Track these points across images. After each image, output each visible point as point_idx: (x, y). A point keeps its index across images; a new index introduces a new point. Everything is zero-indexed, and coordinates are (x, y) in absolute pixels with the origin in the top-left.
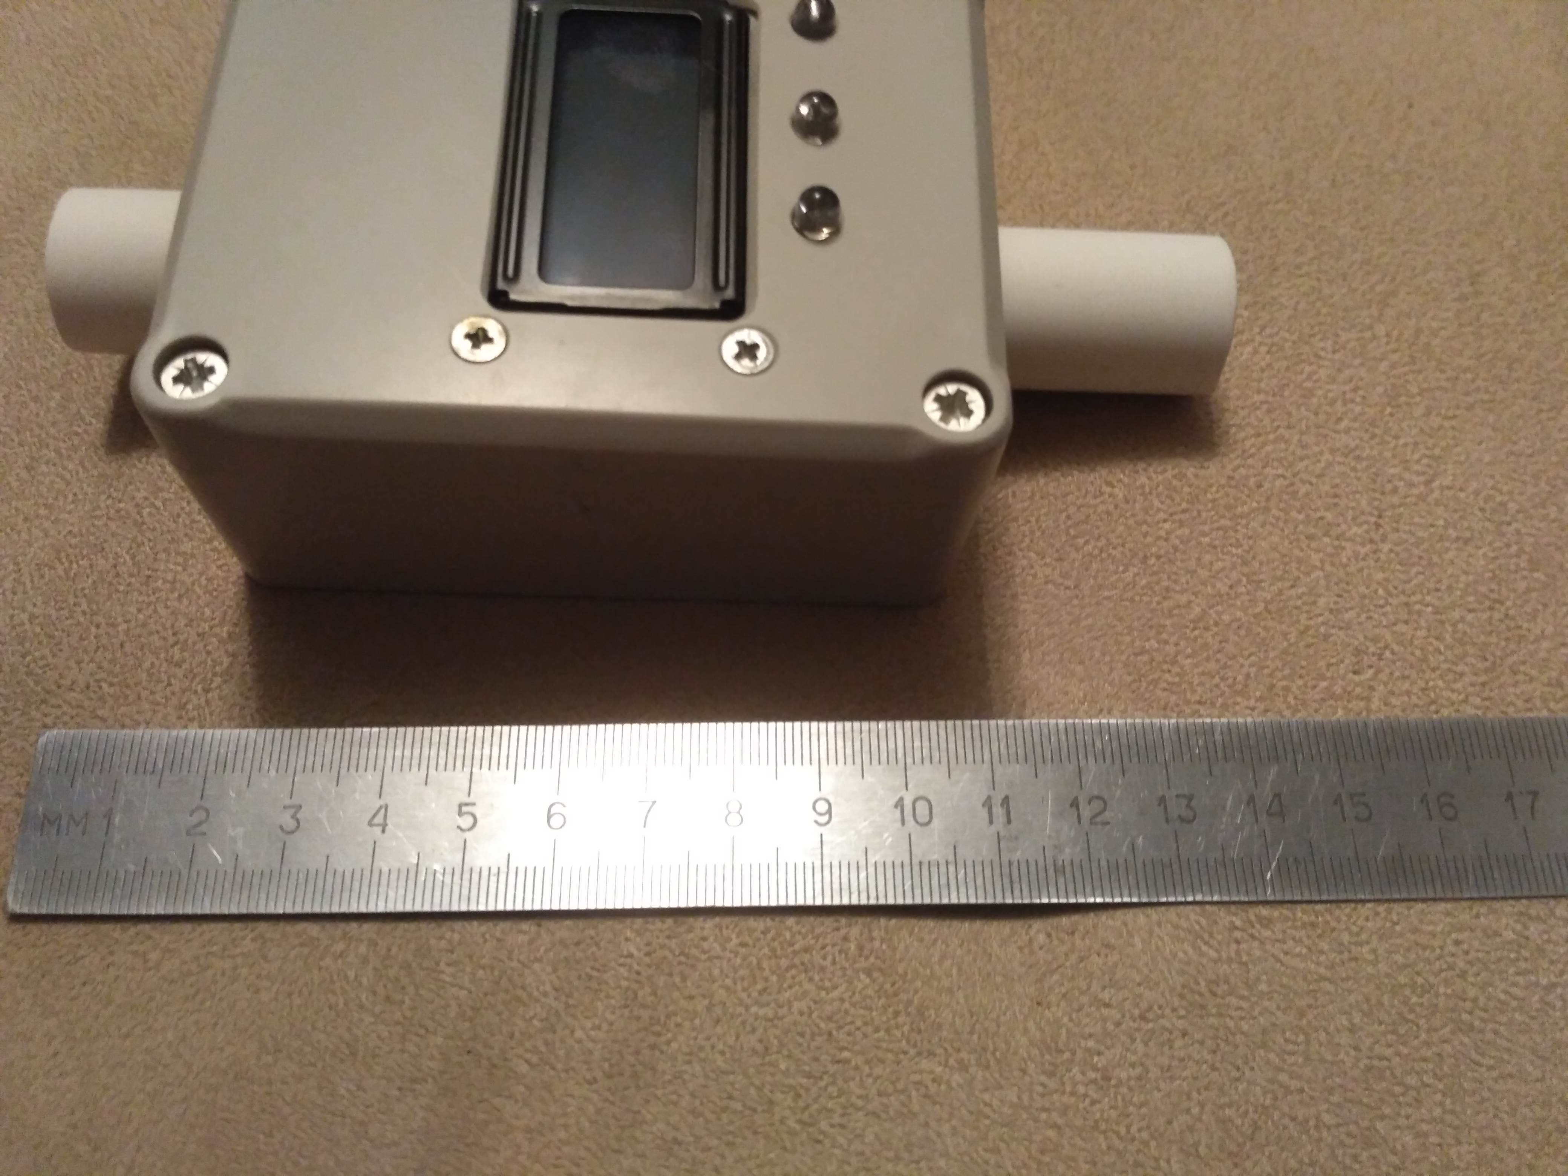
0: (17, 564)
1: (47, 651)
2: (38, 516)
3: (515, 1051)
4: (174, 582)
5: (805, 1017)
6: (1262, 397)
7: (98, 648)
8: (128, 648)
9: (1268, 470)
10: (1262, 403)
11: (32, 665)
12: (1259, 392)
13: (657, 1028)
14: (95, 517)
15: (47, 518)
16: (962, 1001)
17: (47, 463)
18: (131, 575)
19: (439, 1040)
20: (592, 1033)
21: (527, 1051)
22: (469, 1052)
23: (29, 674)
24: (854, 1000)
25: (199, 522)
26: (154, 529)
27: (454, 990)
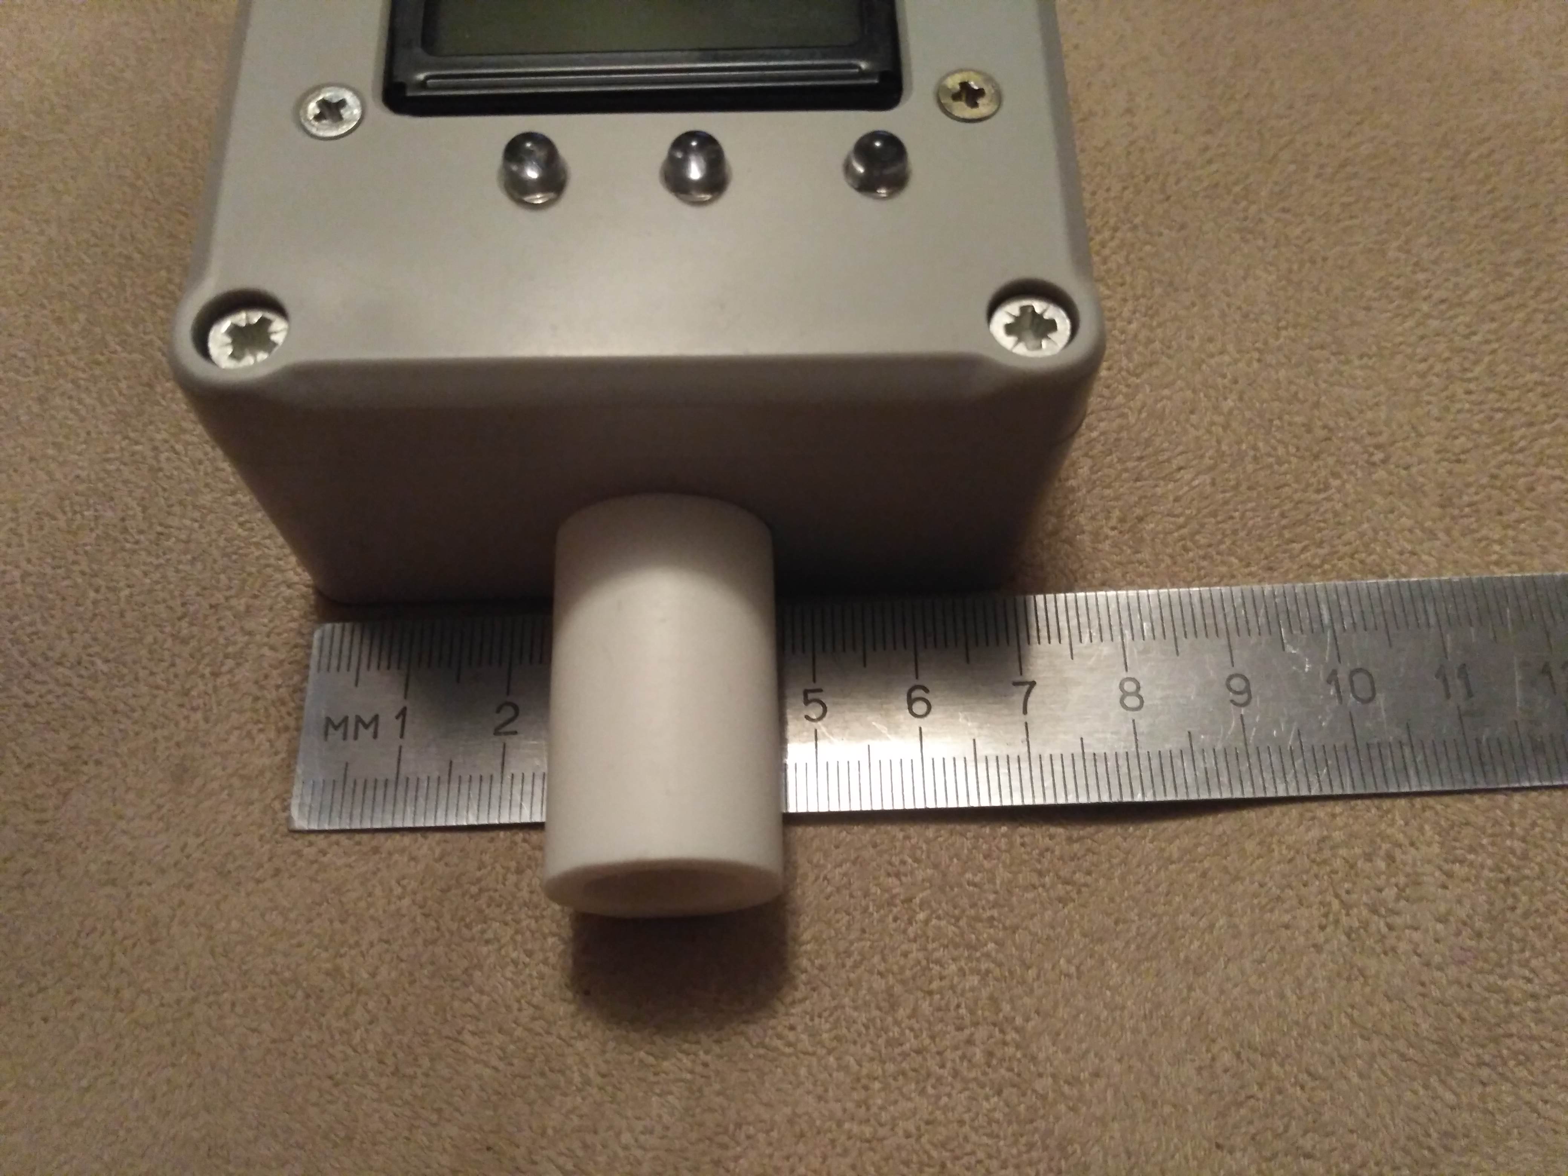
0: (15, 510)
1: (37, 616)
2: (45, 456)
3: (544, 1152)
4: (187, 542)
5: (912, 1141)
6: (1535, 376)
7: (95, 615)
8: (129, 617)
9: (1542, 469)
10: (1537, 383)
11: (20, 632)
12: (1533, 369)
13: (725, 1139)
14: (107, 460)
15: (54, 459)
16: (1117, 1135)
17: (63, 394)
18: (141, 532)
19: (454, 1131)
20: (642, 1138)
21: (561, 1154)
22: (489, 1149)
23: (15, 642)
24: (976, 1123)
25: (223, 470)
26: (170, 477)
27: (478, 1068)
